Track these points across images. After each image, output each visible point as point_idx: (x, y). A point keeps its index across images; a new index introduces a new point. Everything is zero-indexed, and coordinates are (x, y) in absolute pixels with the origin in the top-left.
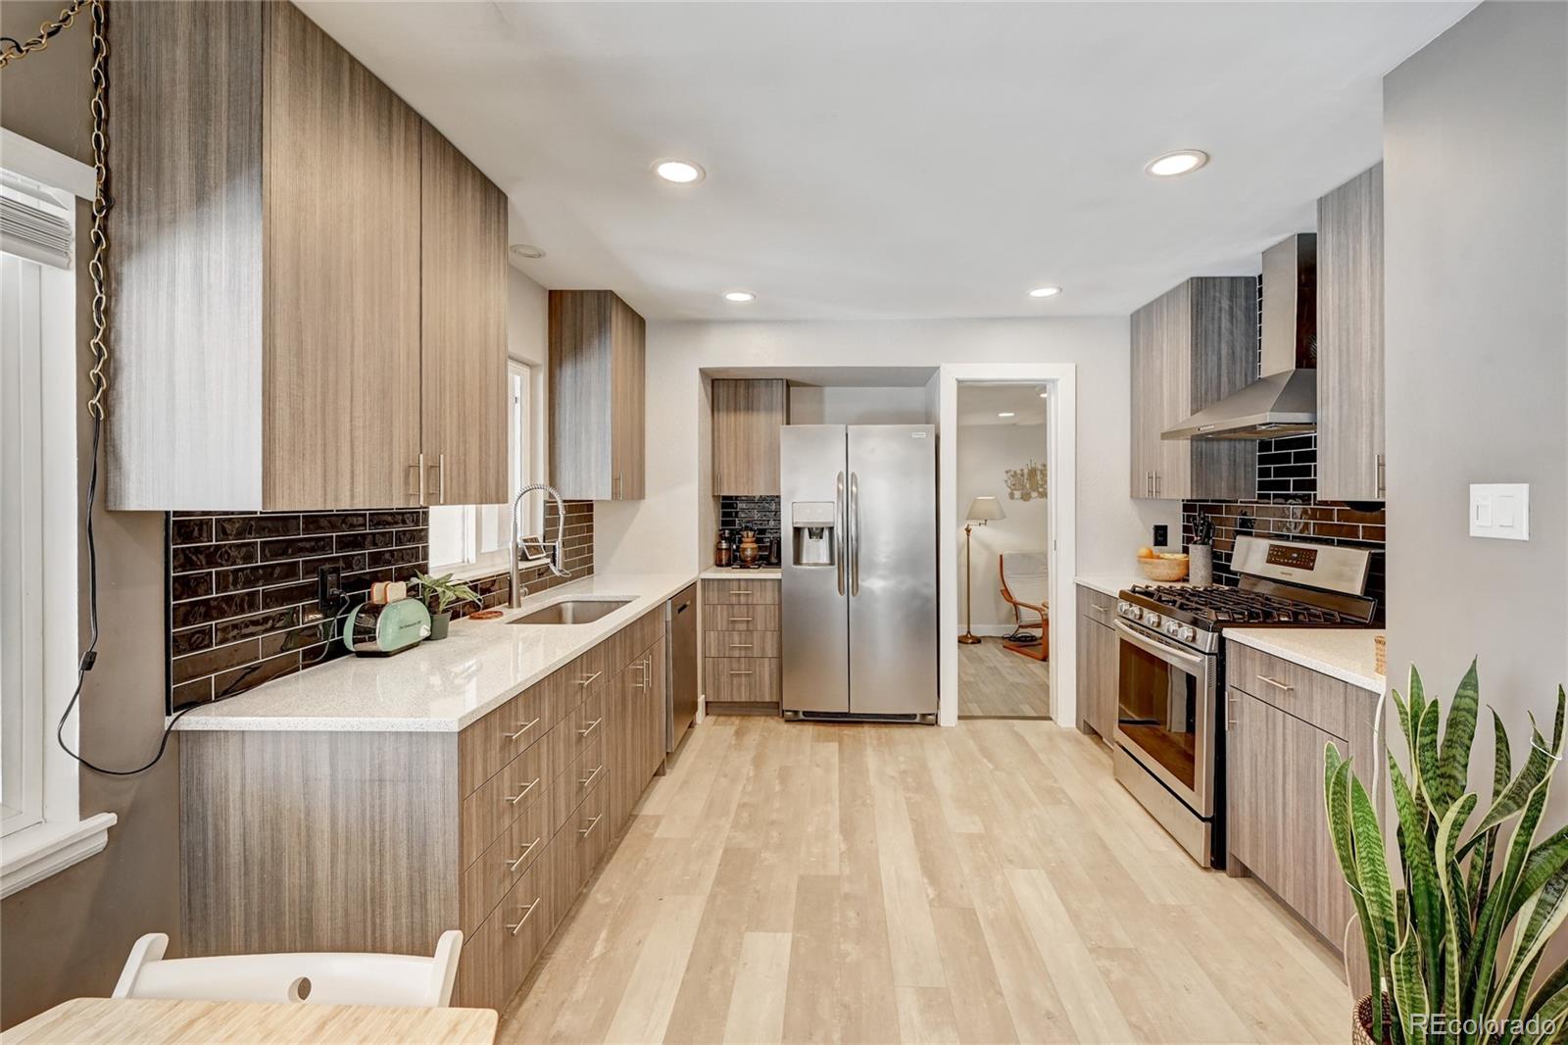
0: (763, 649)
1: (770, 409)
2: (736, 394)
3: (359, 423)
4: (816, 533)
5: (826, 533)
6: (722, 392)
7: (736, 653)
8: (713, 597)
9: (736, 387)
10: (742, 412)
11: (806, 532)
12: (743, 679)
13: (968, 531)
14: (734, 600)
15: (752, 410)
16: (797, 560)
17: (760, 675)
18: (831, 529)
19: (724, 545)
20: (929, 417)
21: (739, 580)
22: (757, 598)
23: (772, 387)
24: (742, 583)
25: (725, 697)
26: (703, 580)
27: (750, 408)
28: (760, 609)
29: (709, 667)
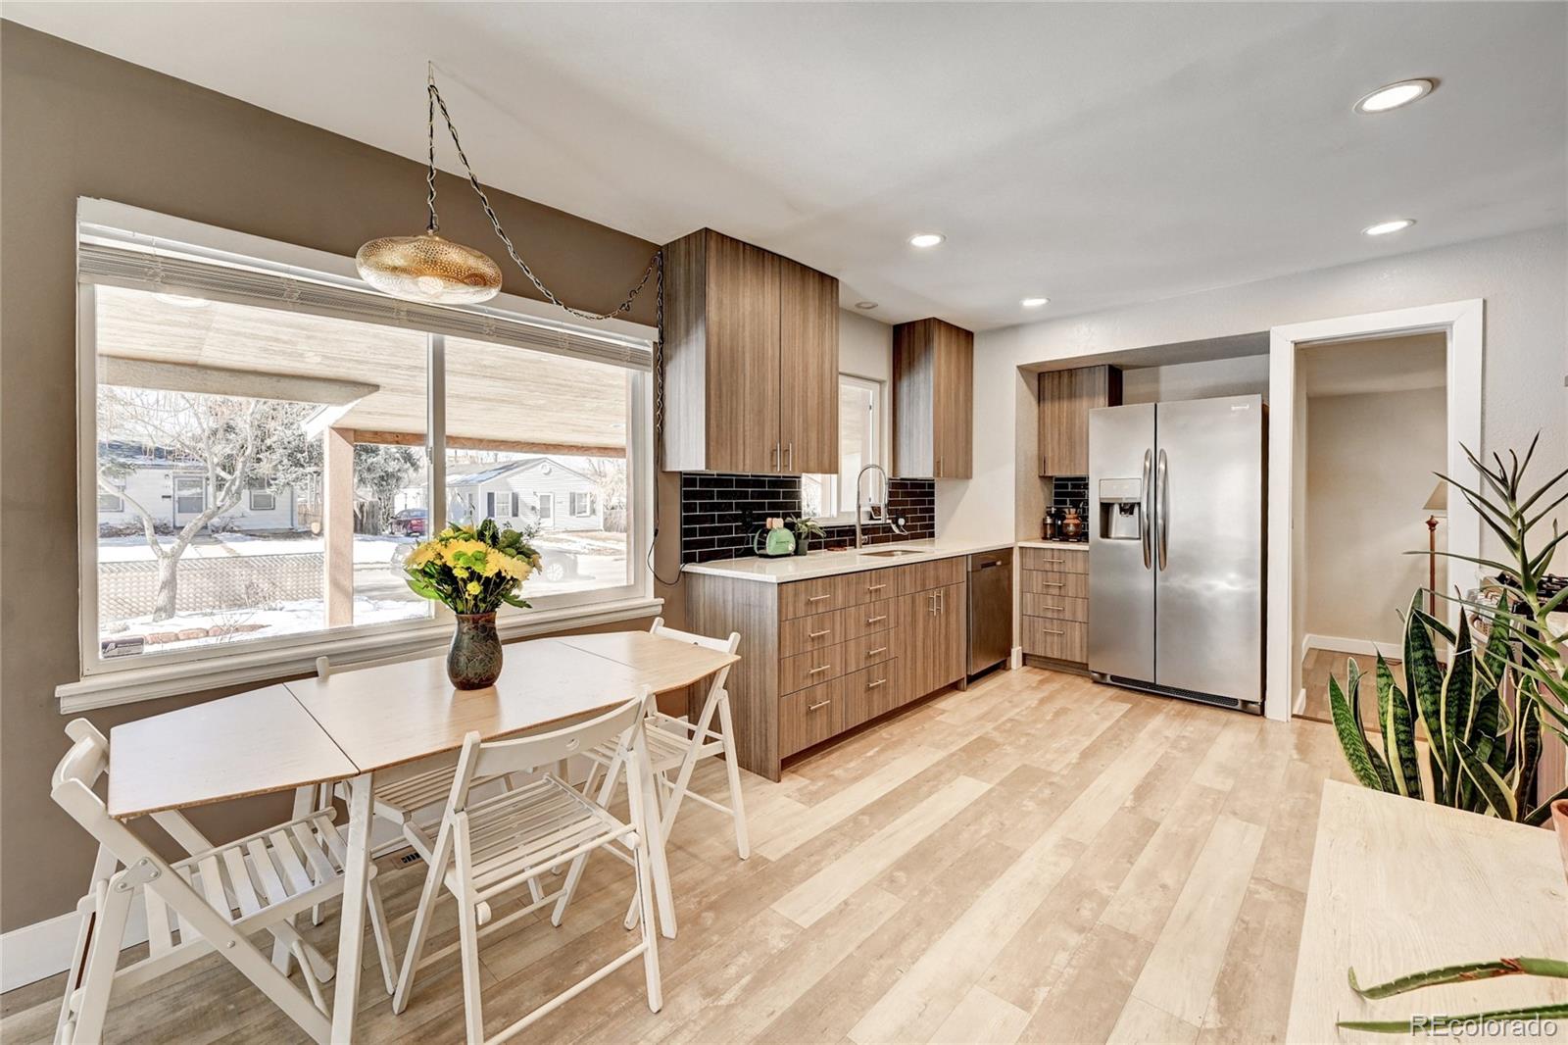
0: (1074, 613)
1: (1092, 395)
2: (1059, 383)
3: (747, 428)
4: (1128, 509)
5: (1136, 510)
6: (1047, 383)
7: (1049, 615)
8: (1030, 563)
9: (1060, 377)
10: (1065, 400)
11: (1116, 508)
12: (1056, 638)
13: (1432, 525)
14: (1048, 567)
15: (1075, 397)
16: (1105, 532)
17: (1071, 636)
18: (1139, 504)
19: (1049, 521)
20: (1262, 388)
21: (1053, 549)
22: (1069, 567)
23: (1094, 373)
24: (1056, 553)
25: (1040, 652)
26: (1021, 548)
27: (1072, 395)
28: (1071, 578)
29: (1026, 624)
